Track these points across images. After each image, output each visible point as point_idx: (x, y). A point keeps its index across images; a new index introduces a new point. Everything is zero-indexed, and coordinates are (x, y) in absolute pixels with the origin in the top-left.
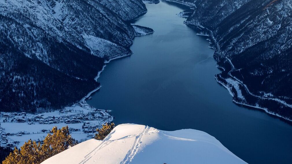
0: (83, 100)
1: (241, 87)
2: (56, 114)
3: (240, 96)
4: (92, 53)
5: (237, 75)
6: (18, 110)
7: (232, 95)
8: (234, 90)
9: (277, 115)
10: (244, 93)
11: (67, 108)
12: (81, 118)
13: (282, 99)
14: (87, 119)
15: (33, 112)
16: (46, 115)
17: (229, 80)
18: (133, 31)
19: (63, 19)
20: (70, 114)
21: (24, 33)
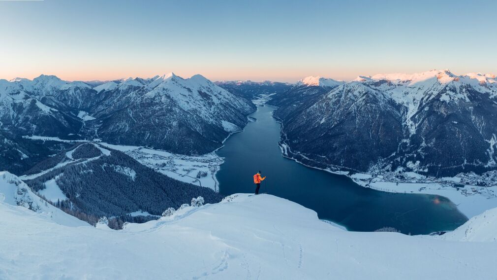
0: (214, 152)
1: (288, 149)
2: (199, 158)
3: (286, 153)
4: (225, 129)
5: (287, 142)
6: (183, 154)
7: (283, 152)
8: (284, 150)
9: (301, 163)
10: (288, 152)
11: (205, 155)
12: (209, 161)
13: (304, 155)
14: (212, 161)
15: (190, 155)
16: (194, 158)
17: (283, 145)
18: (247, 119)
19: (214, 113)
20: (205, 158)
21: (193, 119)
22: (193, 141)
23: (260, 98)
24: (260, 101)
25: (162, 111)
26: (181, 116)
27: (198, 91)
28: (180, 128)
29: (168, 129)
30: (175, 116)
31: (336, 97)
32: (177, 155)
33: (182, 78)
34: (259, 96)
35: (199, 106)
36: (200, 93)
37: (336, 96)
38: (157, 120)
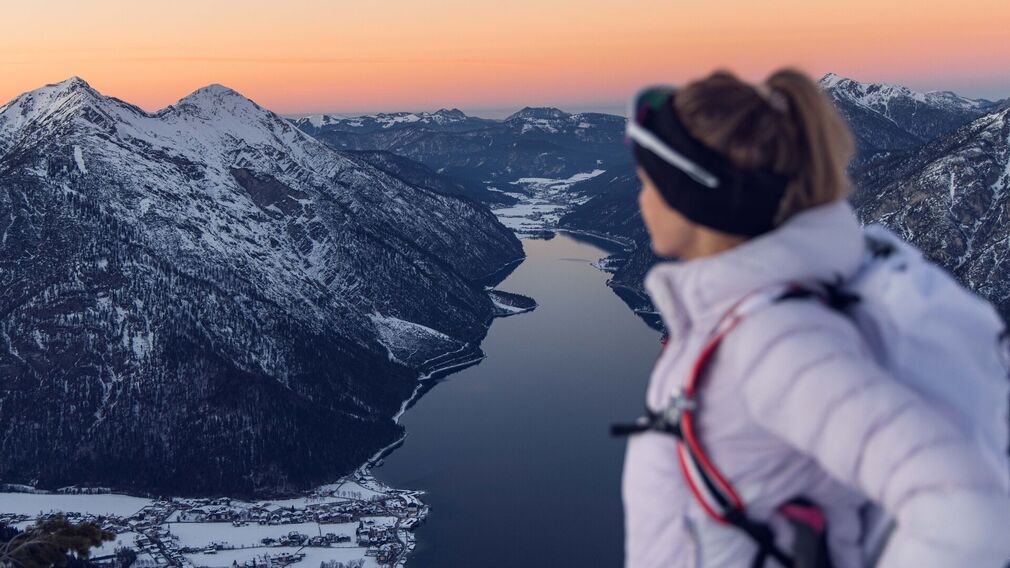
0: (364, 468)
2: (300, 504)
4: (391, 356)
6: (214, 493)
11: (326, 488)
12: (354, 511)
14: (369, 513)
15: (248, 496)
16: (274, 506)
18: (490, 304)
19: (329, 281)
20: (329, 500)
21: (236, 315)
22: (254, 423)
23: (523, 197)
24: (527, 210)
25: (65, 286)
26: (168, 301)
27: (233, 171)
28: (173, 367)
29: (106, 376)
30: (140, 303)
31: (968, 179)
32: (181, 501)
33: (134, 109)
34: (519, 189)
35: (252, 248)
36: (245, 179)
37: (969, 170)
38: (38, 336)
